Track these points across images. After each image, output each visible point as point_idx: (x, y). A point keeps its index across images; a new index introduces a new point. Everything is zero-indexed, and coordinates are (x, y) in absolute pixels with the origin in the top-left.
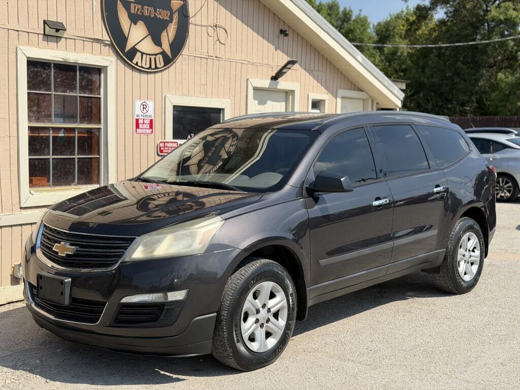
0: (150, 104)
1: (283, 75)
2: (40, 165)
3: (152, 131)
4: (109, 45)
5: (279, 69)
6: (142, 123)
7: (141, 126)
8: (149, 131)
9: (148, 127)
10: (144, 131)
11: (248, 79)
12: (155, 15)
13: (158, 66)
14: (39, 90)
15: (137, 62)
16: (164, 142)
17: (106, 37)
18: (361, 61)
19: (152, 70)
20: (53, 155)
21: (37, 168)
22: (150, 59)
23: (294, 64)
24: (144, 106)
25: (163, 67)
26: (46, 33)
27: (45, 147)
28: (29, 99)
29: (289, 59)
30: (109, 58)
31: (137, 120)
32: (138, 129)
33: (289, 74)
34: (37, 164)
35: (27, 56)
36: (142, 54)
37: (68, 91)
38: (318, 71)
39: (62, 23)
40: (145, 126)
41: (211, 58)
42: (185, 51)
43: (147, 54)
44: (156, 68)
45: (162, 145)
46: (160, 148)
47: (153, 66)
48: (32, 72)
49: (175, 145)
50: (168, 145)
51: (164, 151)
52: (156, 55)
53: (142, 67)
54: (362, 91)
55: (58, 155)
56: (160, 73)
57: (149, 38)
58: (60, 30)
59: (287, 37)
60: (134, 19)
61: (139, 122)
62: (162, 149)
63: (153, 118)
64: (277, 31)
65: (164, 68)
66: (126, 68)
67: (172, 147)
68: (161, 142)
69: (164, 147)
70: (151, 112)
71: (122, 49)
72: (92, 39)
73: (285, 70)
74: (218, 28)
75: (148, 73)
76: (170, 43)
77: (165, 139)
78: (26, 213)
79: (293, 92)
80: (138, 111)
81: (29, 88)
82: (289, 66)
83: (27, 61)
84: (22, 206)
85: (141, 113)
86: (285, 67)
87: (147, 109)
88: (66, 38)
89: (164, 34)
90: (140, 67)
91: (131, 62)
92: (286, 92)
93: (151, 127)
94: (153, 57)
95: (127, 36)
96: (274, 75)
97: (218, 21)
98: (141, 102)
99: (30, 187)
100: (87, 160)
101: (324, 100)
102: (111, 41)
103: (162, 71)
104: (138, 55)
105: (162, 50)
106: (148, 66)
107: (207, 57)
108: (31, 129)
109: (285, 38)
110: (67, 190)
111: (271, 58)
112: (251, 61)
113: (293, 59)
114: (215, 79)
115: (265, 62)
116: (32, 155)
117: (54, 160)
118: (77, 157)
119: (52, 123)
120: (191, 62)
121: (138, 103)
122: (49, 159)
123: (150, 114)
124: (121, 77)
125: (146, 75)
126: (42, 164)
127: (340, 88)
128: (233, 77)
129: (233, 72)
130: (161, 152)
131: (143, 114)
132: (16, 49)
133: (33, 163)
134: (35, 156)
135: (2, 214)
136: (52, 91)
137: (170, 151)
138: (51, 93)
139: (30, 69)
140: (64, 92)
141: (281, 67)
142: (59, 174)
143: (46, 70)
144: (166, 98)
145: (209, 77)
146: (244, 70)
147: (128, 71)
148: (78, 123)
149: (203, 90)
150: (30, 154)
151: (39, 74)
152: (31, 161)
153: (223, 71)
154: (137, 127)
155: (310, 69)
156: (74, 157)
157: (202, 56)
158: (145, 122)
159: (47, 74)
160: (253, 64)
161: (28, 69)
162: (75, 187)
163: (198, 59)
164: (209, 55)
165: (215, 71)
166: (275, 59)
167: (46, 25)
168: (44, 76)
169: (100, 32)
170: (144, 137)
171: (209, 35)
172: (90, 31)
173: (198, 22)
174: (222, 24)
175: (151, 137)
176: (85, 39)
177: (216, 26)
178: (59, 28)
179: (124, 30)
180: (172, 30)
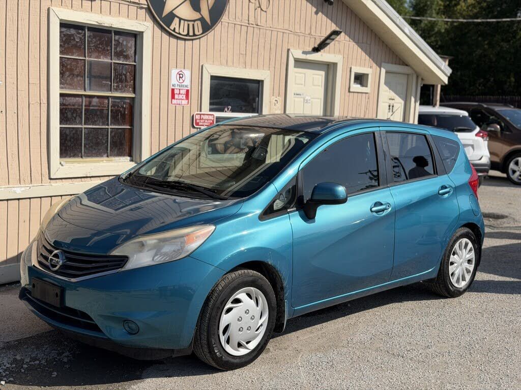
0: (187, 73)
1: (326, 46)
2: (72, 135)
3: (188, 102)
4: (145, 8)
5: (322, 40)
6: (178, 93)
7: (176, 96)
8: (184, 102)
9: (184, 98)
10: (179, 102)
11: (288, 50)
13: (197, 33)
14: (72, 55)
15: (175, 28)
16: (201, 115)
17: (143, 1)
18: (408, 34)
19: (190, 37)
20: (85, 124)
21: (68, 138)
22: (188, 25)
23: (338, 35)
24: (181, 76)
27: (76, 116)
28: (61, 64)
29: (334, 27)
30: (145, 23)
31: (173, 90)
32: (173, 100)
33: (332, 45)
34: (68, 133)
35: (60, 18)
36: (180, 19)
37: (102, 57)
38: (363, 43)
40: (181, 97)
41: (252, 26)
42: (224, 18)
43: (185, 20)
44: (194, 35)
45: (198, 117)
46: (196, 121)
47: (191, 34)
48: (65, 35)
49: (211, 118)
50: (205, 117)
51: (200, 124)
52: (194, 21)
53: (179, 34)
54: (407, 65)
55: (90, 125)
56: (198, 40)
57: (187, 4)
59: (332, 6)
61: (175, 93)
62: (198, 121)
63: (189, 88)
65: (202, 35)
66: (163, 33)
67: (208, 120)
68: (197, 114)
69: (200, 119)
70: (187, 82)
71: (160, 14)
73: (328, 41)
75: (185, 40)
76: (210, 8)
77: (201, 111)
78: (57, 184)
79: (335, 65)
80: (174, 80)
81: (61, 52)
82: (333, 37)
83: (60, 23)
84: (52, 177)
85: (177, 83)
86: (328, 38)
87: (183, 78)
91: (169, 28)
92: (328, 65)
93: (187, 97)
94: (191, 24)
96: (316, 46)
98: (178, 71)
99: (61, 157)
100: (120, 131)
101: (368, 75)
102: (148, 5)
103: (200, 38)
104: (176, 20)
105: (200, 16)
106: (185, 33)
107: (248, 25)
108: (62, 95)
109: (329, 6)
110: (98, 162)
111: (313, 28)
112: (293, 31)
113: (338, 29)
114: (255, 49)
115: (308, 32)
116: (64, 124)
117: (86, 129)
118: (110, 127)
119: (85, 90)
120: (231, 31)
121: (174, 72)
122: (81, 128)
123: (186, 84)
124: (157, 44)
125: (184, 42)
126: (74, 134)
127: (385, 62)
128: (273, 46)
129: (274, 43)
130: (197, 124)
131: (179, 84)
132: (49, 10)
133: (64, 132)
134: (66, 124)
135: (31, 185)
136: (85, 57)
137: (206, 124)
138: (84, 58)
139: (64, 32)
140: (97, 57)
141: (323, 38)
142: (91, 144)
143: (80, 34)
144: (204, 67)
145: (249, 48)
146: (286, 39)
147: (165, 37)
148: (111, 91)
149: (242, 60)
150: (61, 123)
151: (72, 38)
152: (61, 130)
153: (263, 41)
154: (173, 97)
155: (354, 41)
156: (107, 127)
157: (242, 24)
158: (181, 92)
159: (80, 38)
160: (295, 33)
161: (61, 32)
162: (107, 159)
164: (250, 22)
165: (256, 39)
166: (318, 29)
168: (77, 40)
170: (179, 108)
171: (249, 1)
175: (187, 108)
176: (121, 1)
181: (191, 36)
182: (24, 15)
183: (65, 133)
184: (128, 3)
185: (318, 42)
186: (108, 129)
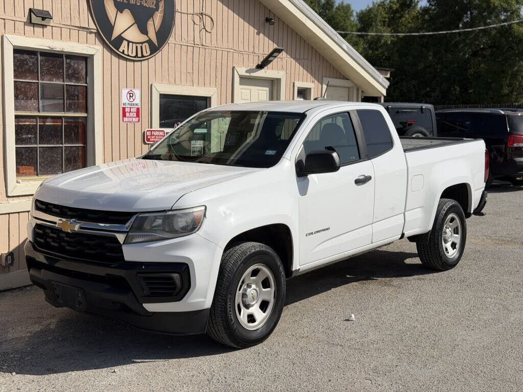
0: (137, 92)
1: (269, 63)
2: (27, 154)
3: (139, 120)
4: (95, 33)
6: (129, 111)
7: (127, 115)
8: (136, 120)
9: (135, 116)
10: (130, 119)
11: (233, 68)
12: (141, 3)
13: (145, 54)
14: (25, 79)
15: (124, 51)
16: (151, 131)
17: (92, 26)
18: (346, 50)
19: (139, 58)
20: (40, 144)
21: (24, 157)
22: (137, 47)
23: (280, 53)
24: (131, 95)
25: (149, 55)
26: (33, 22)
28: (16, 88)
29: (276, 46)
30: (96, 47)
31: (124, 109)
32: (124, 118)
33: (275, 62)
34: (23, 152)
35: (14, 45)
36: (129, 42)
37: (54, 79)
38: (304, 59)
39: (48, 12)
40: (132, 115)
41: (198, 46)
42: (171, 40)
43: (133, 43)
44: (143, 56)
45: (148, 133)
46: (147, 137)
47: (139, 55)
48: (18, 60)
49: (161, 133)
50: (155, 134)
51: (151, 140)
52: (142, 43)
53: (128, 55)
54: (348, 79)
55: (45, 144)
56: (147, 61)
57: (135, 27)
58: (46, 18)
59: (273, 26)
60: (120, 8)
61: (126, 111)
62: (149, 137)
63: (140, 107)
64: (263, 19)
65: (151, 56)
66: (112, 56)
67: (158, 136)
68: (148, 131)
69: (151, 136)
70: (137, 101)
71: (109, 38)
72: (78, 27)
73: (270, 59)
74: (204, 16)
75: (134, 61)
76: (157, 31)
77: (151, 128)
78: (14, 202)
79: (279, 80)
80: (125, 99)
81: (15, 76)
82: (275, 54)
83: (14, 49)
84: (9, 195)
85: (127, 102)
86: (271, 55)
87: (134, 97)
88: (52, 26)
89: (150, 23)
90: (126, 55)
91: (118, 50)
92: (272, 81)
93: (138, 115)
94: (139, 46)
95: (113, 25)
96: (260, 63)
97: (204, 9)
98: (128, 91)
99: (17, 176)
100: (74, 148)
101: (310, 89)
102: (97, 30)
103: (148, 59)
104: (125, 43)
105: (148, 39)
106: (134, 54)
107: (194, 45)
108: (17, 117)
109: (270, 27)
111: (256, 46)
112: (237, 49)
113: (279, 47)
114: (202, 67)
115: (251, 50)
116: (19, 144)
117: (41, 149)
118: (64, 145)
119: (39, 111)
120: (178, 51)
121: (125, 92)
122: (36, 147)
123: (137, 103)
124: (107, 66)
125: (133, 63)
126: (29, 153)
127: (326, 77)
128: (219, 65)
129: (219, 61)
130: (148, 140)
131: (129, 102)
132: (2, 37)
133: (20, 151)
134: (22, 144)
136: (38, 80)
137: (157, 140)
138: (37, 81)
139: (17, 57)
140: (49, 80)
141: (266, 56)
142: (47, 162)
143: (32, 58)
144: (153, 87)
145: (196, 66)
146: (230, 58)
147: (115, 59)
148: (64, 111)
149: (189, 78)
150: (17, 143)
151: (25, 63)
152: (17, 150)
153: (209, 60)
154: (124, 115)
156: (61, 145)
157: (188, 45)
158: (132, 110)
159: (33, 63)
160: (239, 52)
161: (14, 57)
163: (184, 48)
164: (196, 43)
165: (202, 58)
166: (261, 47)
167: (32, 14)
168: (30, 64)
169: (86, 20)
170: (130, 126)
171: (194, 23)
172: (77, 19)
173: (184, 10)
174: (208, 12)
175: (138, 125)
176: (71, 27)
177: (202, 14)
178: (45, 16)
179: (110, 18)
180: (158, 18)
183: (21, 153)
184: (78, 29)
185: (261, 59)
186: (62, 147)
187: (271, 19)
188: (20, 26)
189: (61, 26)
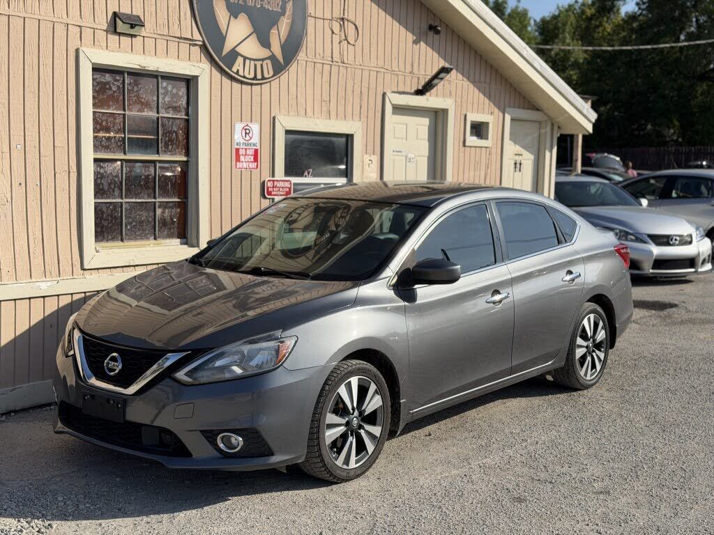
0: (255, 128)
1: (433, 88)
2: (109, 211)
3: (257, 165)
4: (200, 46)
5: (427, 80)
6: (244, 154)
7: (242, 158)
8: (253, 165)
9: (252, 159)
10: (246, 165)
11: (384, 95)
12: (262, 5)
13: (266, 75)
14: (108, 109)
15: (238, 71)
16: (273, 181)
17: (197, 36)
18: (539, 68)
20: (126, 198)
21: (105, 216)
22: (255, 65)
23: (448, 73)
24: (247, 132)
25: (272, 77)
26: (118, 30)
27: (115, 187)
28: (95, 121)
29: (443, 63)
30: (201, 65)
31: (237, 150)
32: (238, 163)
33: (440, 86)
34: (105, 210)
35: (93, 61)
36: (245, 58)
37: (145, 110)
38: (480, 82)
39: (139, 17)
40: (247, 158)
41: (337, 64)
42: (301, 56)
43: (251, 59)
44: (263, 78)
45: (270, 184)
46: (268, 188)
47: (259, 76)
48: (98, 83)
49: (287, 184)
50: (279, 184)
51: (273, 193)
52: (263, 60)
53: (244, 77)
54: (538, 110)
55: (132, 198)
56: (268, 84)
57: (254, 38)
58: (136, 25)
59: (438, 36)
60: (234, 11)
61: (240, 153)
62: (270, 189)
63: (258, 147)
64: (425, 26)
66: (223, 77)
67: (283, 188)
68: (269, 181)
69: (273, 187)
70: (255, 140)
71: (219, 53)
72: (178, 38)
73: (436, 81)
74: (346, 22)
75: (252, 84)
76: (282, 43)
77: (273, 176)
78: (91, 277)
79: (445, 111)
80: (238, 137)
81: (95, 105)
82: (442, 75)
83: (93, 68)
84: (86, 267)
85: (242, 141)
86: (436, 76)
87: (250, 135)
88: (144, 37)
89: (274, 31)
90: (241, 76)
91: (230, 69)
92: (436, 112)
93: (256, 160)
94: (259, 64)
95: (224, 34)
96: (420, 88)
97: (346, 12)
98: (244, 125)
99: (96, 241)
100: (170, 205)
101: (488, 123)
102: (203, 42)
103: (270, 82)
104: (240, 60)
105: (270, 54)
106: (252, 76)
107: (331, 63)
108: (96, 160)
109: (435, 36)
110: (144, 246)
111: (416, 63)
112: (389, 68)
113: (447, 65)
114: (342, 94)
115: (408, 69)
116: (99, 198)
117: (127, 204)
118: (158, 200)
119: (125, 154)
120: (310, 70)
121: (239, 127)
122: (121, 203)
123: (255, 142)
124: (216, 92)
125: (250, 87)
126: (112, 211)
127: (510, 107)
128: (365, 90)
129: (365, 84)
130: (269, 193)
131: (245, 142)
132: (77, 51)
133: (99, 208)
134: (103, 198)
135: (59, 279)
136: (124, 110)
137: (281, 193)
138: (123, 112)
139: (96, 79)
140: (140, 110)
141: (429, 77)
142: (135, 223)
143: (118, 81)
144: (276, 120)
145: (333, 93)
146: (380, 80)
147: (226, 81)
148: (158, 153)
149: (324, 109)
150: (96, 196)
151: (108, 87)
152: (97, 206)
153: (352, 83)
154: (238, 160)
155: (468, 79)
156: (154, 200)
157: (325, 62)
158: (248, 152)
159: (118, 86)
160: (392, 72)
161: (93, 79)
162: (155, 241)
163: (319, 66)
164: (334, 59)
165: (342, 82)
166: (422, 66)
167: (117, 19)
168: (114, 89)
169: (188, 28)
170: (246, 174)
171: (333, 33)
172: (176, 27)
173: (319, 14)
174: (351, 17)
175: (256, 173)
176: (169, 38)
177: (343, 19)
178: (135, 23)
179: (220, 26)
180: (284, 25)
181: (258, 80)
182: (46, 60)
183: (101, 210)
184: (178, 40)
185: (422, 83)
186: (155, 203)
187: (437, 26)
188: (101, 35)
189: (156, 36)
